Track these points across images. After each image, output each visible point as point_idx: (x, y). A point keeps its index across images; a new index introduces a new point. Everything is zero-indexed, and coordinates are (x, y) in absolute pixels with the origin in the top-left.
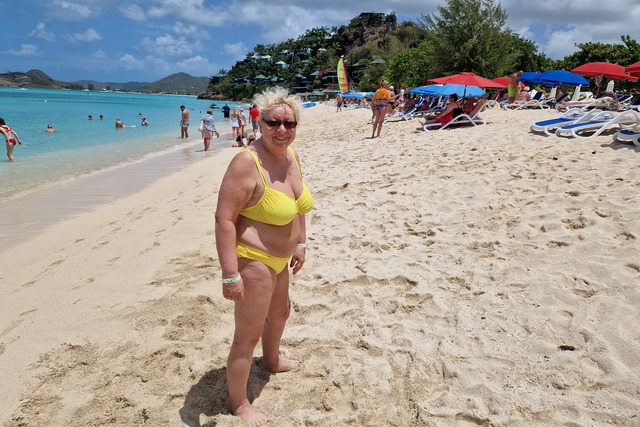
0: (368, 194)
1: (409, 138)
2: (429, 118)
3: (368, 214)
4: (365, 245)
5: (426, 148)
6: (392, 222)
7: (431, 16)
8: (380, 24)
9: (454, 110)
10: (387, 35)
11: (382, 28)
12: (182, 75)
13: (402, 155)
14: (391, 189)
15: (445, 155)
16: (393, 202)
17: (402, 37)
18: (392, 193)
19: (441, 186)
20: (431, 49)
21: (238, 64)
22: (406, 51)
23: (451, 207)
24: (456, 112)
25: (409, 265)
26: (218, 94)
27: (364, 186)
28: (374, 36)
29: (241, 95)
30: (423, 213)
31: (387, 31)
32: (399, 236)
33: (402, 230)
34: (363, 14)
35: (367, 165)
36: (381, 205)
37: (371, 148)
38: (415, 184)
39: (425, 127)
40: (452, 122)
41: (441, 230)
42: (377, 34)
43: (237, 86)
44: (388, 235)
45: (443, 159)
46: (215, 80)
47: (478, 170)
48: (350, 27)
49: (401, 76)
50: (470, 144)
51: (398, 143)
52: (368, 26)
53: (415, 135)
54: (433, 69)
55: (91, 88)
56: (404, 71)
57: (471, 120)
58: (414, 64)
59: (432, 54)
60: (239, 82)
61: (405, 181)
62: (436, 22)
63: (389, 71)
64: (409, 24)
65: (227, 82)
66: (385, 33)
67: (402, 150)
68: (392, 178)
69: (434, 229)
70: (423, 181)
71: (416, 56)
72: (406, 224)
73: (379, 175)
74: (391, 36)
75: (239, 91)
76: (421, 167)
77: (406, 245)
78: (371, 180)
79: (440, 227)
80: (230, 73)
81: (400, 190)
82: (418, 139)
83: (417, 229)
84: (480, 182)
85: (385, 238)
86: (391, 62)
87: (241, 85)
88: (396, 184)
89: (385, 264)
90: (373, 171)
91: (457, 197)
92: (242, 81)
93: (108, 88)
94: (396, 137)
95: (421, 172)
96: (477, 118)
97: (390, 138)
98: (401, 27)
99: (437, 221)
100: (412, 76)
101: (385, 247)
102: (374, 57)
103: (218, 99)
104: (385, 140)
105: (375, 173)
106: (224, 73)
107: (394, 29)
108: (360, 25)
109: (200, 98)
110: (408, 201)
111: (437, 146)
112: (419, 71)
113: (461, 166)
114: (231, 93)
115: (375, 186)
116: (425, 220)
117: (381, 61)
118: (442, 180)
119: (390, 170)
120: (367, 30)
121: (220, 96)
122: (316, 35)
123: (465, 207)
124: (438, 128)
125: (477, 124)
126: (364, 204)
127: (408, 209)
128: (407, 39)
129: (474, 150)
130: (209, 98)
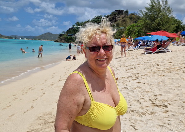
0: (127, 83)
1: (140, 57)
2: (147, 49)
3: (130, 93)
4: (132, 111)
5: (148, 62)
6: (143, 98)
7: (142, 10)
8: (122, 14)
9: (158, 46)
10: (125, 18)
11: (123, 16)
12: (49, 33)
13: (138, 64)
14: (137, 81)
15: (158, 65)
16: (140, 87)
17: (131, 18)
18: (139, 83)
19: (161, 80)
20: (143, 23)
21: (69, 29)
22: (133, 24)
23: (170, 91)
24: (159, 47)
25: (160, 126)
26: (62, 40)
27: (125, 79)
28: (120, 19)
29: (70, 40)
30: (157, 94)
31: (125, 17)
32: (148, 107)
33: (149, 103)
34: (116, 11)
35: (124, 69)
36: (135, 89)
37: (124, 61)
38: (148, 78)
39: (146, 53)
40: (157, 51)
41: (170, 104)
42: (121, 18)
43: (69, 37)
44: (143, 106)
45: (158, 67)
46: (61, 35)
47: (176, 72)
48: (111, 15)
49: (131, 33)
50: (168, 60)
51: (135, 59)
52: (118, 15)
53: (142, 56)
54: (143, 30)
55: (16, 38)
56: (132, 31)
57: (165, 50)
58: (136, 28)
59: (143, 25)
60: (70, 36)
61: (144, 77)
62: (144, 13)
63: (126, 32)
64: (133, 14)
65: (65, 36)
66: (124, 17)
67: (138, 62)
68: (137, 75)
69: (166, 104)
70: (152, 77)
71: (137, 26)
72: (150, 100)
73: (130, 73)
74: (126, 19)
75: (69, 39)
76: (149, 71)
77: (154, 113)
78: (127, 76)
79: (169, 102)
80: (66, 32)
81: (142, 81)
82: (144, 58)
83: (157, 103)
84: (180, 78)
85: (142, 108)
86: (127, 28)
87: (71, 37)
88: (140, 78)
89: (146, 124)
90: (127, 72)
91: (172, 86)
92: (71, 35)
93: (22, 38)
94: (134, 57)
95: (150, 73)
96: (167, 49)
97: (131, 57)
98: (130, 15)
99: (166, 99)
100: (135, 33)
101: (143, 114)
102: (120, 26)
103: (62, 42)
104: (129, 58)
105: (128, 73)
106: (64, 32)
107: (128, 16)
108: (115, 14)
109: (55, 42)
110: (148, 88)
111: (153, 61)
112: (138, 31)
113: (168, 70)
114: (67, 40)
115: (129, 79)
116: (160, 98)
117: (123, 28)
118: (161, 77)
119: (135, 71)
120: (117, 17)
121: (63, 41)
122: (99, 18)
123: (177, 91)
124: (151, 53)
125: (167, 51)
126: (127, 88)
127: (148, 92)
128: (132, 20)
129: (170, 63)
130: (59, 42)
